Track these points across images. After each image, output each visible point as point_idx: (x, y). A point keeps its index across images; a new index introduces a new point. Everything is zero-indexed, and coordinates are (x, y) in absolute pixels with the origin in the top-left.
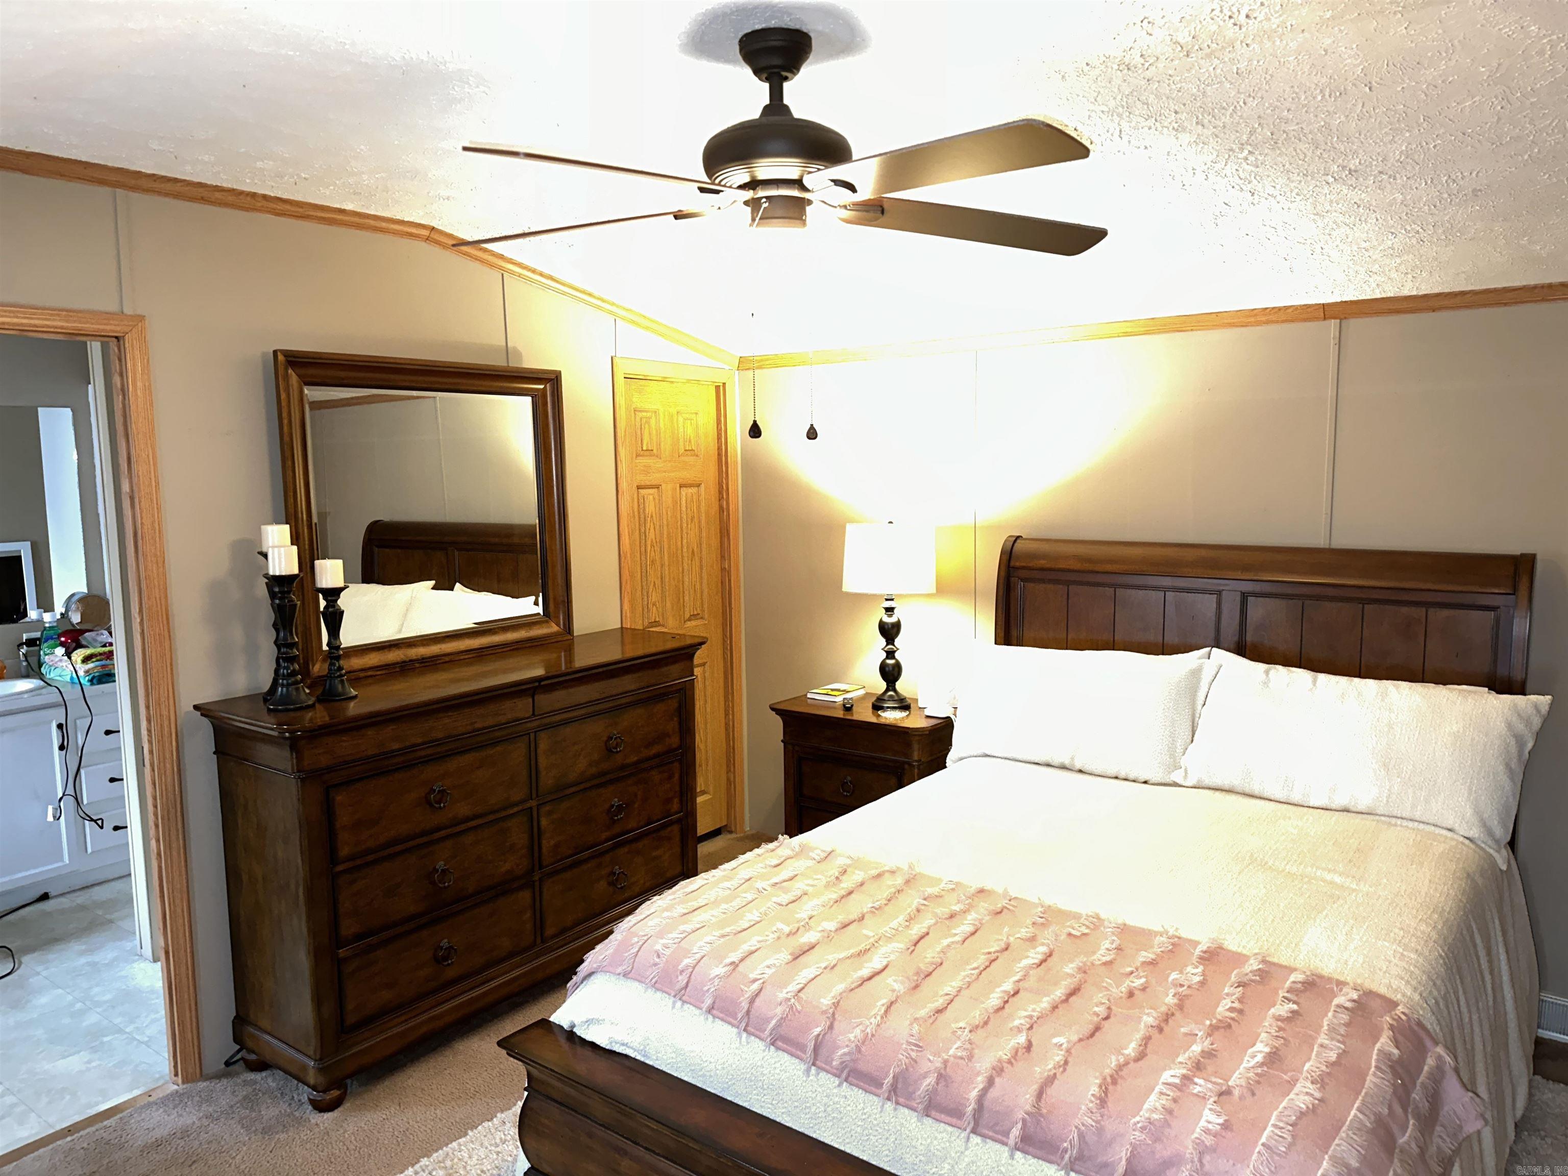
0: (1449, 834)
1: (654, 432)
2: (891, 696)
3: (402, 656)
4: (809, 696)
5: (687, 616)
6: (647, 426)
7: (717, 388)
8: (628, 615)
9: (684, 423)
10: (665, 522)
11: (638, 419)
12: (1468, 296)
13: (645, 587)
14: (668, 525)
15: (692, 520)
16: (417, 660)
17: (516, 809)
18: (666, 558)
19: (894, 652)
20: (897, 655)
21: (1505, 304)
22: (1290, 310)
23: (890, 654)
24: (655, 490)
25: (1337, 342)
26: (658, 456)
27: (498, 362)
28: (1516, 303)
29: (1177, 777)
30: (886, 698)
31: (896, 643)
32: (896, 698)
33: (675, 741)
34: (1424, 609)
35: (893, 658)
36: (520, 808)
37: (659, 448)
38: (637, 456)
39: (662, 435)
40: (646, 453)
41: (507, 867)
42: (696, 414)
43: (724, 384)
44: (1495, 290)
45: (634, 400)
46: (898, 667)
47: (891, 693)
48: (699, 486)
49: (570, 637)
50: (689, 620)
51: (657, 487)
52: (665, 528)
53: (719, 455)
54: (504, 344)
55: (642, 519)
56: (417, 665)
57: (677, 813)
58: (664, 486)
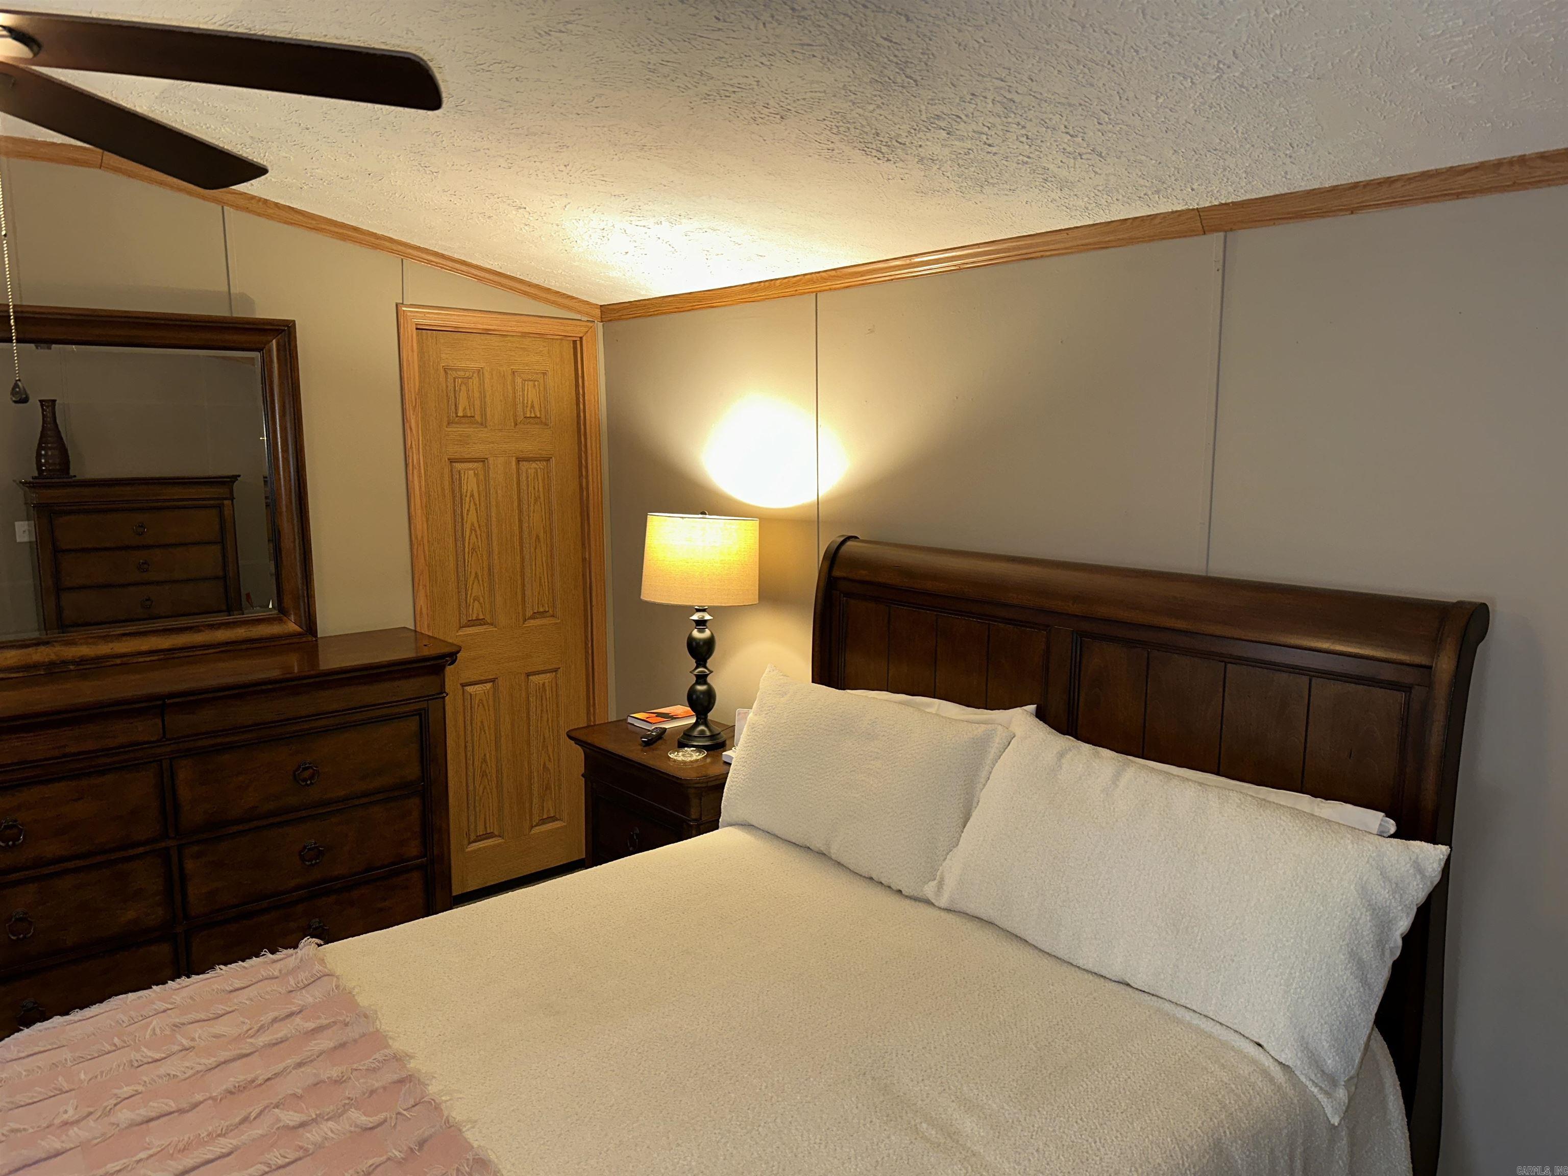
0: (1253, 1050)
1: (477, 395)
2: (702, 732)
3: (53, 657)
4: (630, 720)
5: (529, 613)
6: (463, 388)
7: (575, 342)
8: (424, 611)
9: (523, 385)
10: (494, 503)
11: (450, 380)
12: (1399, 184)
13: (462, 578)
14: (497, 506)
15: (536, 500)
16: (73, 662)
17: (141, 850)
18: (495, 543)
19: (707, 675)
20: (709, 679)
21: (1458, 196)
22: (1157, 221)
23: (702, 679)
24: (480, 465)
25: (1220, 267)
26: (483, 424)
27: (219, 311)
28: (1474, 193)
29: (929, 890)
30: (696, 733)
31: (708, 665)
32: (708, 733)
33: (412, 771)
34: (1305, 679)
35: (705, 683)
36: (148, 848)
37: (484, 414)
38: (449, 423)
39: (488, 400)
40: (463, 420)
41: (131, 915)
42: (544, 374)
43: (581, 338)
44: (1437, 173)
45: (443, 356)
46: (710, 695)
47: (702, 728)
48: (548, 460)
49: (310, 638)
50: (532, 618)
51: (483, 460)
52: (494, 510)
53: (578, 423)
54: (226, 289)
55: (458, 499)
56: (72, 667)
57: (417, 858)
58: (491, 460)
